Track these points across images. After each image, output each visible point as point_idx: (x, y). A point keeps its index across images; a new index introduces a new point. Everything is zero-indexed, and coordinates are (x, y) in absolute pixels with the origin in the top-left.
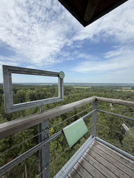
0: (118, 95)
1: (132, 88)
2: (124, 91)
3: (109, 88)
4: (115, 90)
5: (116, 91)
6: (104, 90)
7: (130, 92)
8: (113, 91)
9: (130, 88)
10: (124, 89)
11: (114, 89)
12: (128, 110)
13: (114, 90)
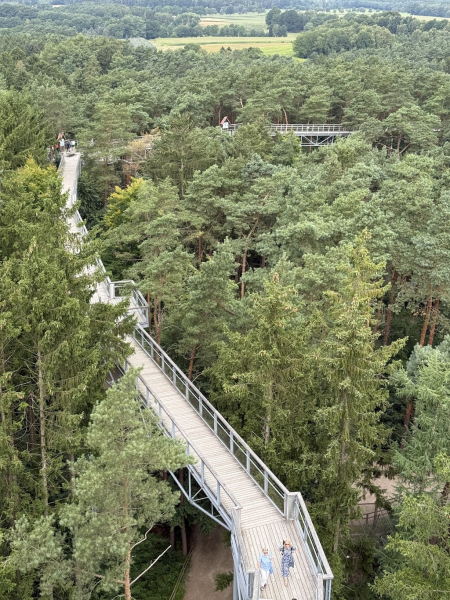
0: (138, 99)
1: (269, 20)
2: (211, 46)
3: (82, 26)
4: (137, 42)
5: (143, 55)
6: (31, 50)
7: (253, 54)
8: (117, 58)
9: (258, 20)
10: (212, 31)
11: (127, 33)
12: (206, 228)
13: (126, 51)
